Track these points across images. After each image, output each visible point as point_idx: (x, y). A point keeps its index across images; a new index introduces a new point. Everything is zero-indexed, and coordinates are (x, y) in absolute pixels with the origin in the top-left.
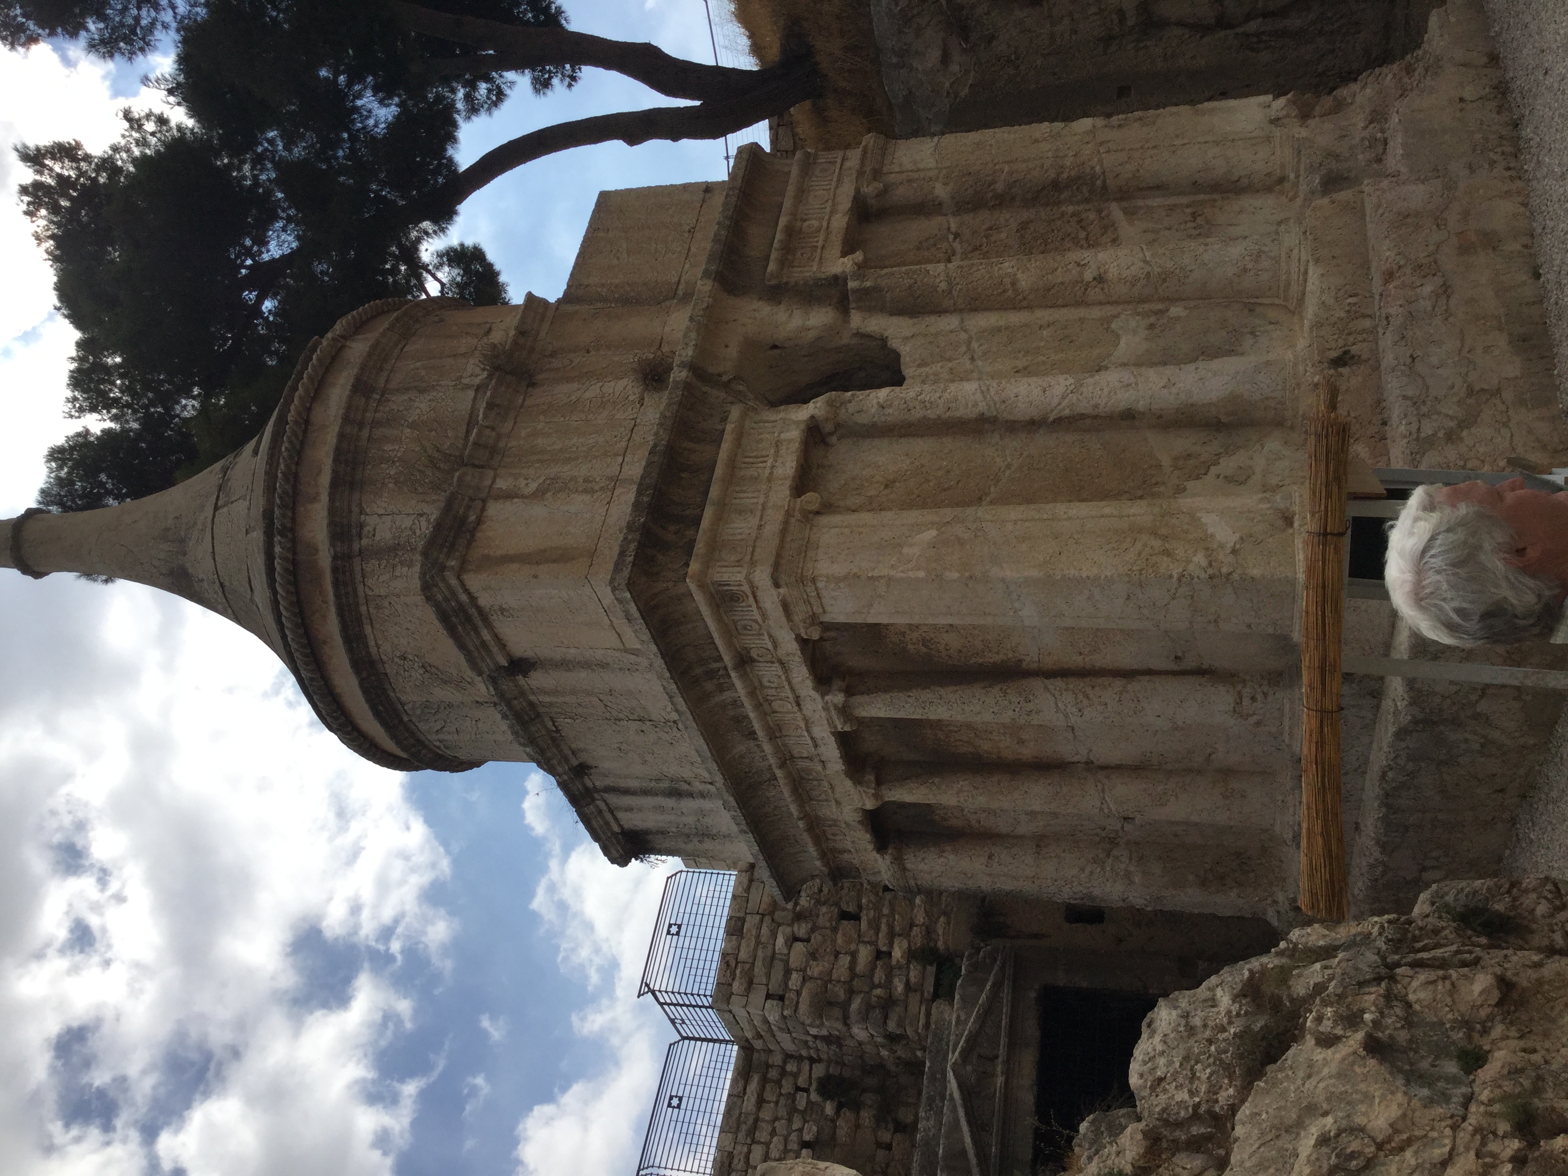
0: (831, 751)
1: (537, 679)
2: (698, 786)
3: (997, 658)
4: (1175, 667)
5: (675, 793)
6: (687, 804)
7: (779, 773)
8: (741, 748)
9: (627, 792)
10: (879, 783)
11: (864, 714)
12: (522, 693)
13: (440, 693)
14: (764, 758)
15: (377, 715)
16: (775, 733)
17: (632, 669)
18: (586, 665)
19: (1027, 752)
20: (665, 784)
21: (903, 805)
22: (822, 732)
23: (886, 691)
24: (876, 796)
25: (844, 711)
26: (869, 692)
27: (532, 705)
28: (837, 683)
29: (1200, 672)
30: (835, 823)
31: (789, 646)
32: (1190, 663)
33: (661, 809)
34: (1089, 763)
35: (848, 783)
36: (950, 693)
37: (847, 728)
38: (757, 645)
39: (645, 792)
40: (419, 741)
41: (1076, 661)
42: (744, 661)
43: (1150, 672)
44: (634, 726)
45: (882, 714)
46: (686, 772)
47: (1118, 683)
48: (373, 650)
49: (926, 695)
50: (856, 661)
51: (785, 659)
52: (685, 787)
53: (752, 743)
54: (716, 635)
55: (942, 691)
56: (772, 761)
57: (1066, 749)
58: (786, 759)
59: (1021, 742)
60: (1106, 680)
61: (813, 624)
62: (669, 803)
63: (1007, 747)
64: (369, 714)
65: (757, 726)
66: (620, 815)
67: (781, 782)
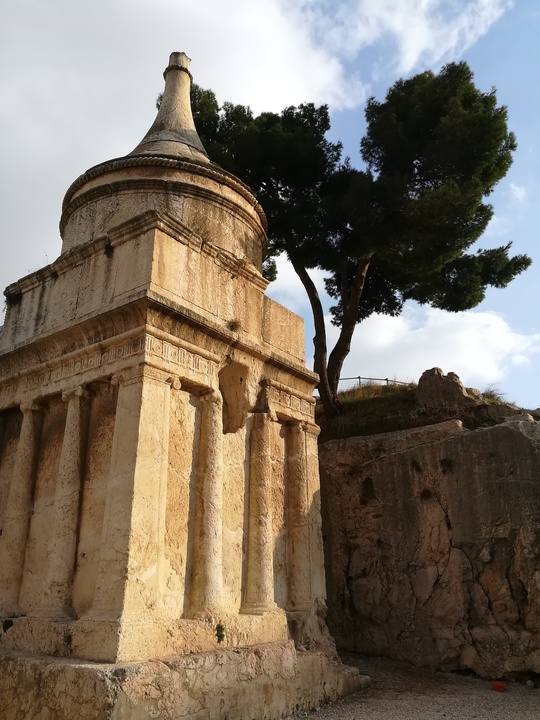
0: (52, 389)
1: (102, 258)
2: (41, 328)
3: (91, 469)
4: (80, 553)
5: (38, 318)
6: (32, 323)
7: (44, 364)
8: (58, 347)
9: (42, 296)
10: (33, 411)
11: (70, 404)
12: (96, 252)
13: (99, 218)
14: (52, 358)
15: (93, 190)
16: (65, 363)
17: (103, 300)
18: (107, 280)
19: (41, 483)
20: (43, 313)
21: (20, 423)
22: (62, 385)
23: (80, 416)
24: (27, 410)
25: (73, 395)
26: (81, 407)
27: (90, 256)
28: (87, 393)
29: (75, 566)
30: (15, 391)
31: (108, 370)
32: (81, 560)
33: (31, 311)
34: (32, 513)
35: (35, 397)
36: (76, 445)
37: (63, 396)
38: (110, 356)
39: (40, 305)
40: (77, 208)
41: (87, 506)
42: (103, 350)
43: (78, 541)
44: (75, 300)
45: (69, 413)
46: (48, 323)
47: (74, 527)
48: (123, 192)
49: (76, 434)
50: (96, 402)
51: (102, 368)
52: (41, 322)
53: (60, 353)
54: (118, 336)
55: (78, 442)
56: (50, 362)
57: (40, 502)
58: (50, 368)
59: (47, 480)
60: (76, 520)
61: (119, 381)
62: (34, 315)
63: (45, 473)
64: (93, 187)
65: (69, 355)
66: (30, 293)
67: (39, 365)
